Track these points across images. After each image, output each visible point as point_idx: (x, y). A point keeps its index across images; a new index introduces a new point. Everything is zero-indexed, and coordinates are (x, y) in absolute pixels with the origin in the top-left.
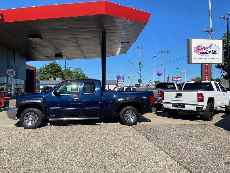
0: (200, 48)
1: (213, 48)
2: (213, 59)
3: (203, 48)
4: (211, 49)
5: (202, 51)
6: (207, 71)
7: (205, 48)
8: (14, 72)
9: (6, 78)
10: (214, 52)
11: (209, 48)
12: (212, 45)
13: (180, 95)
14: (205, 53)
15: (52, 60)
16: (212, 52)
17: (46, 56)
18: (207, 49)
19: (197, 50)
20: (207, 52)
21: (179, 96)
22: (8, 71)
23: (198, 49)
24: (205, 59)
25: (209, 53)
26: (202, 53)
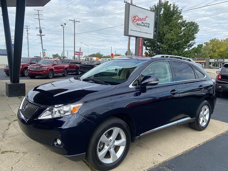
2: (146, 33)
4: (146, 22)
5: (138, 22)
7: (141, 19)
11: (144, 20)
12: (147, 17)
14: (140, 25)
16: (146, 25)
18: (142, 21)
19: (134, 20)
20: (142, 24)
23: (135, 18)
24: (140, 32)
25: (144, 26)
26: (138, 24)
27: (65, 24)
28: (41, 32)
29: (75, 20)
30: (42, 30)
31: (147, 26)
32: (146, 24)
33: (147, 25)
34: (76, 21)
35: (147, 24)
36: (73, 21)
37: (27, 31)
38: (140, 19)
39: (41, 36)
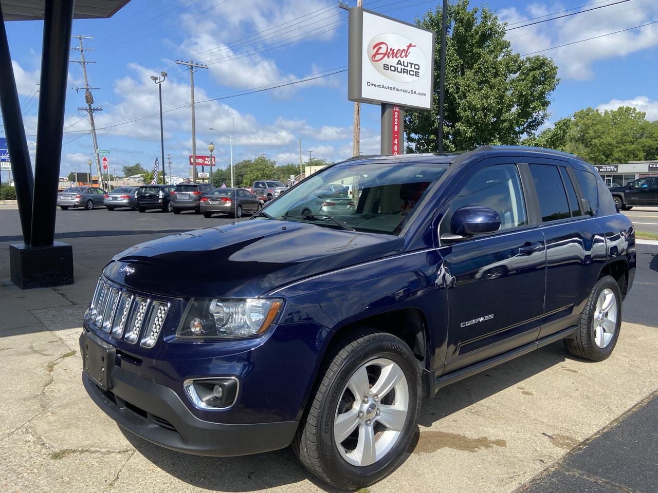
0: (383, 50)
1: (412, 56)
2: (412, 92)
3: (389, 51)
4: (408, 60)
5: (386, 60)
6: (396, 129)
7: (395, 51)
10: (415, 70)
11: (403, 54)
12: (410, 45)
14: (393, 69)
16: (409, 68)
18: (400, 58)
19: (374, 56)
20: (399, 66)
23: (378, 50)
24: (394, 89)
25: (404, 71)
26: (386, 67)
27: (165, 74)
29: (194, 63)
31: (412, 73)
32: (409, 65)
33: (413, 69)
34: (197, 66)
35: (413, 66)
36: (186, 64)
38: (391, 53)
39: (91, 111)
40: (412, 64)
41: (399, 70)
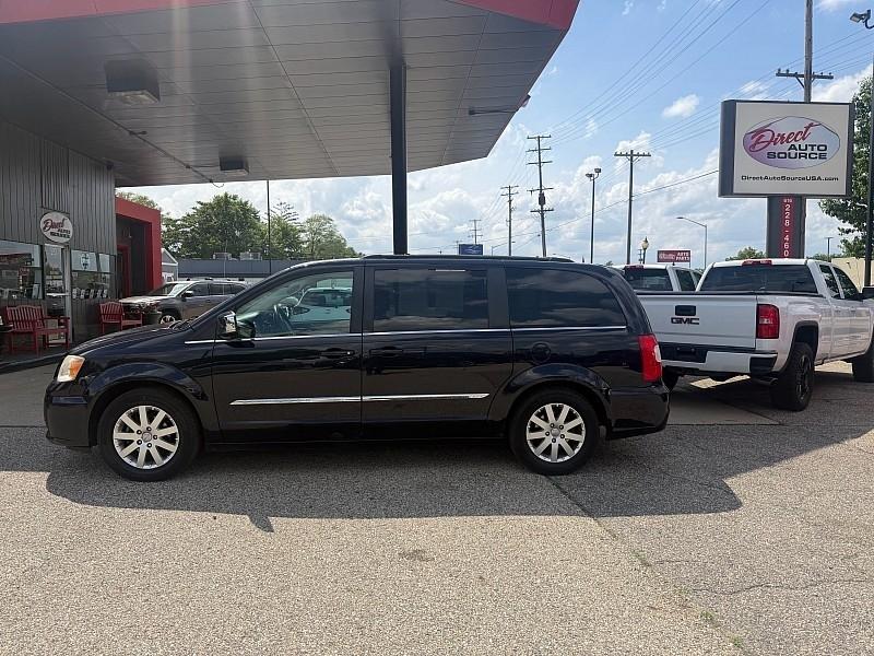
0: (768, 136)
1: (814, 137)
2: (813, 178)
3: (776, 136)
4: (807, 142)
5: (772, 148)
6: (787, 223)
7: (786, 136)
8: (68, 226)
9: (37, 247)
10: (818, 152)
11: (799, 137)
12: (811, 125)
13: (691, 310)
14: (783, 155)
15: (211, 181)
16: (809, 151)
17: (188, 167)
18: (793, 143)
19: (754, 146)
20: (793, 152)
21: (685, 318)
22: (46, 222)
23: (759, 139)
24: (783, 178)
25: (800, 156)
26: (771, 155)
27: (598, 171)
28: (542, 200)
29: (635, 153)
30: (546, 193)
31: (813, 156)
32: (809, 148)
34: (638, 155)
35: (815, 148)
36: (627, 155)
37: (510, 201)
38: (781, 139)
39: (542, 212)
40: (812, 146)
41: (792, 155)
